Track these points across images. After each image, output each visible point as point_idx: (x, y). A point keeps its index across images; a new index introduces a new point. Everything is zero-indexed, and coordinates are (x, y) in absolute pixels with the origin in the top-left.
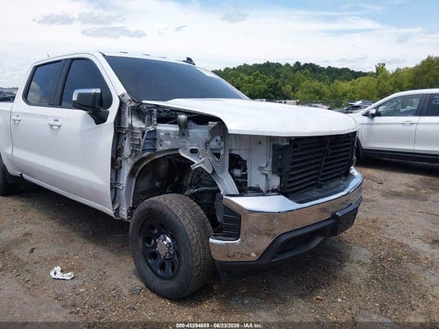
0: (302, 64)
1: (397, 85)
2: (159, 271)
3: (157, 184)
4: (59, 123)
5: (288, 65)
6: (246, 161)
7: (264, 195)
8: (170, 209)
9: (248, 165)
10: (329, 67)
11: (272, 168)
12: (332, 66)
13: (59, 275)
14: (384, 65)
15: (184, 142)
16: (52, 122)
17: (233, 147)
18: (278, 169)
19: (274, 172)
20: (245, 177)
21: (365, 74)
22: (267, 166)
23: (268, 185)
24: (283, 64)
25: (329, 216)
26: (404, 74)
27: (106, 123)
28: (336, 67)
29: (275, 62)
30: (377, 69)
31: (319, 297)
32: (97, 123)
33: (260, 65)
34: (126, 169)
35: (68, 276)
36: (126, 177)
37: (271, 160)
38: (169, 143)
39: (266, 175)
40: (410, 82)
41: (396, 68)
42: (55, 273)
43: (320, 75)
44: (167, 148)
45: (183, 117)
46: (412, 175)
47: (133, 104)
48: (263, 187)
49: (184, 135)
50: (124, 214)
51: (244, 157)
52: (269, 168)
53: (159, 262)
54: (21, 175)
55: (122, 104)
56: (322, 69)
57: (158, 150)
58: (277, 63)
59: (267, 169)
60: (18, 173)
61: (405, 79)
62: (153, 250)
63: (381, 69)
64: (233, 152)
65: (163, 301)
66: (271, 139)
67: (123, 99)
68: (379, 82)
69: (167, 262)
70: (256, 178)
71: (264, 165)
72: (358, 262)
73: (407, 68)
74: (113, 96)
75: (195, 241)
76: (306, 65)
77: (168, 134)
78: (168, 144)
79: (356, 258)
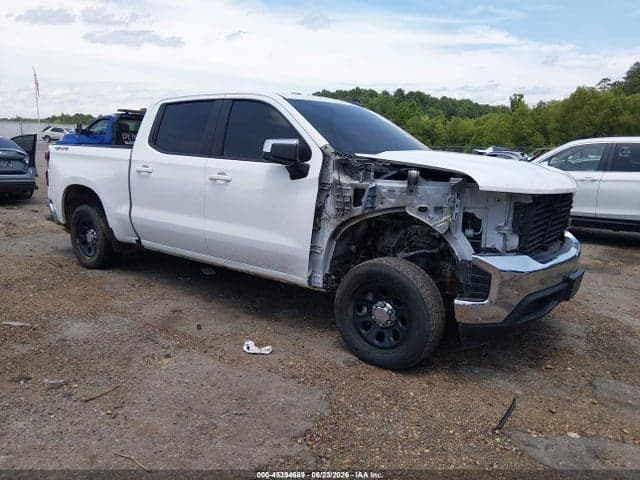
0: (406, 93)
1: (539, 126)
2: (376, 342)
3: (353, 248)
4: (227, 177)
5: (385, 93)
6: (480, 221)
7: (500, 255)
8: (399, 272)
9: (483, 225)
10: (444, 98)
11: (513, 226)
12: (448, 97)
13: (254, 349)
14: (522, 96)
15: (412, 200)
16: (215, 176)
17: (468, 205)
18: (518, 228)
19: (514, 232)
20: (479, 237)
21: (495, 109)
22: (505, 225)
23: (505, 246)
24: (379, 92)
25: (561, 280)
26: (550, 110)
27: (308, 178)
28: (453, 98)
29: (368, 89)
30: (513, 103)
31: (548, 366)
32: (293, 177)
33: (345, 92)
34: (327, 231)
35: (266, 350)
36: (326, 239)
37: (511, 218)
38: (392, 200)
39: (505, 234)
40: (558, 121)
41: (538, 101)
42: (248, 348)
43: (432, 109)
44: (390, 206)
45: (414, 172)
46: (593, 246)
47: (338, 158)
48: (499, 247)
49: (412, 191)
50: (319, 281)
51: (479, 216)
52: (509, 227)
53: (375, 331)
54: (139, 241)
55: (326, 157)
56: (435, 101)
57: (377, 208)
58: (371, 90)
59: (506, 228)
60: (133, 239)
61: (551, 118)
62: (366, 319)
63: (517, 102)
64: (466, 210)
65: (386, 372)
66: (511, 196)
67: (326, 151)
68: (514, 122)
69: (385, 331)
70: (492, 238)
71: (502, 224)
72: (572, 336)
73: (553, 102)
74: (312, 149)
75: (431, 305)
76: (411, 93)
77: (391, 191)
78: (391, 202)
79: (568, 332)
